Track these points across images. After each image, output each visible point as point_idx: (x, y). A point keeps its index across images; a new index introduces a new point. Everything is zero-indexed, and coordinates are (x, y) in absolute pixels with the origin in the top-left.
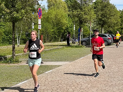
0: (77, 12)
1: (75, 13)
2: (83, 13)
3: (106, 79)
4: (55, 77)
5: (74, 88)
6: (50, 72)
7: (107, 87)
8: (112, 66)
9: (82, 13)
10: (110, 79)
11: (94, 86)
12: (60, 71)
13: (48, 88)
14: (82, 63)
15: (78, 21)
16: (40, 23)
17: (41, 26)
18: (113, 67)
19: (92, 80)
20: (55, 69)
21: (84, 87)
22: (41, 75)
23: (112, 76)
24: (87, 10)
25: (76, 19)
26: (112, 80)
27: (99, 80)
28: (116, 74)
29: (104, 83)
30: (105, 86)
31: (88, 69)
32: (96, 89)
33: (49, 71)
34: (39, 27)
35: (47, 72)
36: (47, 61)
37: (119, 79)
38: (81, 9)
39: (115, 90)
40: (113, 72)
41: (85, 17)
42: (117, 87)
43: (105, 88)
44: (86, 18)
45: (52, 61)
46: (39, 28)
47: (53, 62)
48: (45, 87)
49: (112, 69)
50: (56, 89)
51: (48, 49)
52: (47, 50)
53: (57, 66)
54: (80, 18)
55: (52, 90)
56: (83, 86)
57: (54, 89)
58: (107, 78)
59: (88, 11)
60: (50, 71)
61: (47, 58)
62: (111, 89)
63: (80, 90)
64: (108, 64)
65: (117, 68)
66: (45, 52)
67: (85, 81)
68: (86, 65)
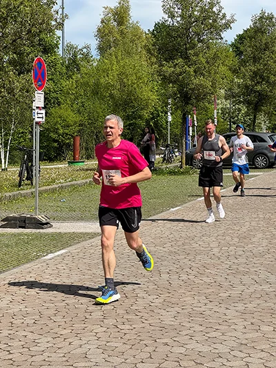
0: (175, 66)
1: (168, 69)
2: (192, 70)
3: (219, 279)
4: (67, 271)
6: (58, 256)
7: (209, 305)
9: (187, 69)
10: (230, 277)
11: (173, 300)
13: (29, 310)
15: (175, 94)
16: (42, 104)
17: (43, 111)
19: (175, 283)
20: (77, 246)
22: (28, 265)
23: (241, 269)
24: (204, 61)
25: (172, 88)
26: (236, 281)
27: (197, 281)
28: (254, 260)
29: (207, 291)
30: (206, 301)
31: (179, 246)
32: (174, 313)
33: (57, 253)
35: (50, 256)
36: (64, 219)
37: (256, 278)
38: (186, 58)
39: (231, 313)
40: (249, 253)
41: (196, 81)
42: (240, 307)
43: (203, 309)
44: (201, 85)
45: (81, 219)
46: (37, 120)
48: (22, 307)
50: (52, 312)
51: (84, 181)
52: (79, 182)
53: (89, 234)
54: (182, 86)
56: (140, 301)
57: (46, 313)
58: (225, 275)
59: (207, 62)
60: (62, 252)
61: (72, 209)
62: (222, 310)
63: (125, 317)
64: (244, 229)
65: (265, 243)
66: (74, 188)
67: (152, 287)
68: (176, 234)
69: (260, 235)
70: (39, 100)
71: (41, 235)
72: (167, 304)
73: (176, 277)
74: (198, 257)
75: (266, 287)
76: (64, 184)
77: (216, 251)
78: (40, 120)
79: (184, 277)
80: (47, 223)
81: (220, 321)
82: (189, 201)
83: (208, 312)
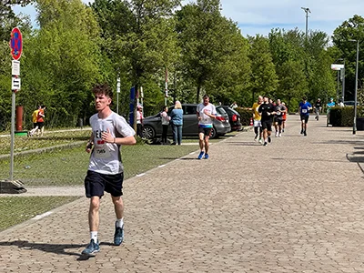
0: (128, 40)
1: (121, 42)
2: (144, 43)
3: (209, 235)
4: (62, 229)
5: (116, 259)
6: (46, 217)
7: (208, 256)
8: (226, 198)
9: (140, 42)
10: (218, 233)
11: (174, 252)
12: (78, 212)
13: (42, 263)
14: (141, 190)
15: (128, 67)
16: (18, 73)
17: (19, 80)
18: (227, 201)
19: (169, 238)
20: (61, 208)
21: (144, 257)
22: (20, 226)
24: (155, 35)
25: (124, 61)
26: (224, 236)
27: (188, 236)
28: (234, 219)
29: (201, 245)
30: (204, 253)
31: (159, 207)
32: (178, 263)
33: (44, 215)
34: (13, 84)
35: (38, 217)
36: (36, 185)
37: (241, 233)
38: (139, 32)
39: (229, 262)
40: (227, 213)
41: (149, 54)
42: (235, 256)
43: (203, 259)
44: (153, 58)
45: (53, 184)
46: (13, 88)
47: (55, 188)
48: (33, 260)
49: (225, 207)
50: (64, 264)
51: (41, 150)
52: (36, 151)
53: (67, 197)
54: (135, 58)
55: (53, 269)
56: (142, 253)
57: (58, 265)
58: (211, 231)
59: (159, 37)
60: (48, 213)
61: (39, 176)
62: (221, 259)
63: (135, 266)
64: (214, 192)
65: (238, 204)
66: (32, 156)
67: (148, 242)
68: (152, 197)
69: (231, 198)
70: (16, 68)
71: (21, 199)
72: (169, 256)
73: (167, 233)
74: (181, 217)
75: (252, 240)
76: (23, 153)
77: (195, 211)
78: (16, 88)
79: (176, 233)
80: (22, 188)
81: (223, 268)
82: (152, 168)
83: (209, 262)
